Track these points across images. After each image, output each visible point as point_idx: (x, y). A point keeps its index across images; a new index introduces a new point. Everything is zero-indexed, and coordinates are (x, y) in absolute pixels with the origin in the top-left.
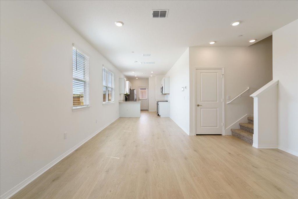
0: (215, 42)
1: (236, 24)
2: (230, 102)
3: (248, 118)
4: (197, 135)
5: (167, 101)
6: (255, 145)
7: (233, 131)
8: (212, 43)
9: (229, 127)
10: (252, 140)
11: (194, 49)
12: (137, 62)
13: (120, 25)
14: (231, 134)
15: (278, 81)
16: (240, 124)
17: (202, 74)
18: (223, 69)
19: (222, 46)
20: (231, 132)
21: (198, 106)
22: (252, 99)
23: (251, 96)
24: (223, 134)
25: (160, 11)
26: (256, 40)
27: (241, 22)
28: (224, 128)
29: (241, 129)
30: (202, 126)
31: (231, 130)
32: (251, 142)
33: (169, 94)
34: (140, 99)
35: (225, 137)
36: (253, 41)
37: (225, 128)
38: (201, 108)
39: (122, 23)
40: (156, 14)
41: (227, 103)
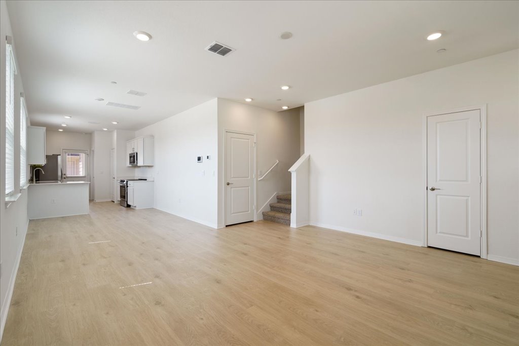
0: (252, 99)
1: (285, 88)
2: (261, 178)
3: (277, 196)
4: (226, 226)
5: (146, 180)
6: (293, 225)
7: (264, 214)
8: (248, 100)
9: (261, 210)
10: (289, 220)
11: (224, 102)
12: (103, 100)
13: (144, 38)
14: (262, 219)
15: (310, 156)
16: (271, 205)
17: (232, 139)
18: (255, 136)
19: (258, 107)
20: (262, 216)
21: (228, 184)
22: (290, 173)
23: (289, 170)
24: (255, 220)
25: (224, 46)
26: (288, 107)
27: (290, 87)
28: (255, 211)
29: (271, 210)
30: (232, 212)
31: (263, 213)
32: (288, 223)
33: (152, 166)
34: (68, 176)
35: (258, 222)
36: (285, 108)
37: (257, 212)
38: (231, 188)
39: (150, 37)
40: (216, 48)
41: (259, 179)
